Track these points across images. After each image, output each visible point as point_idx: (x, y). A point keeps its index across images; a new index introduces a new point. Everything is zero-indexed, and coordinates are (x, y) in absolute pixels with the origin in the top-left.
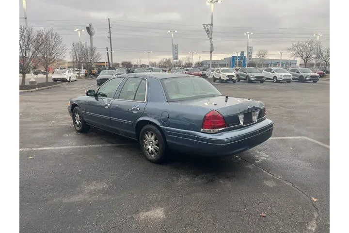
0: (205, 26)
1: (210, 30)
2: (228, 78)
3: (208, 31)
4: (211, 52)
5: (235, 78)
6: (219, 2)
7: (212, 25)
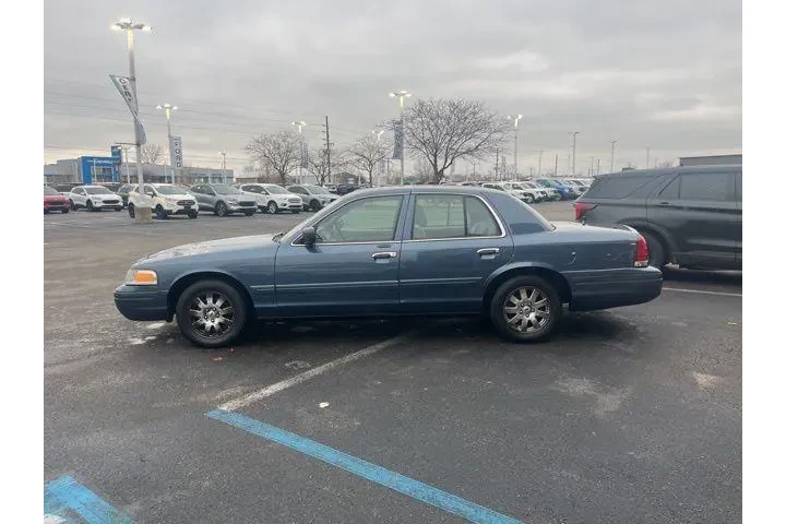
0: (118, 79)
1: (130, 91)
2: (182, 207)
3: (127, 93)
4: (138, 145)
5: (195, 207)
6: (146, 29)
7: (133, 79)
